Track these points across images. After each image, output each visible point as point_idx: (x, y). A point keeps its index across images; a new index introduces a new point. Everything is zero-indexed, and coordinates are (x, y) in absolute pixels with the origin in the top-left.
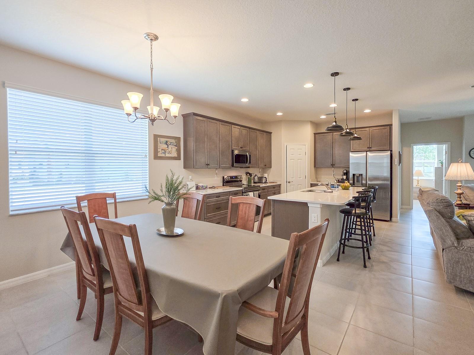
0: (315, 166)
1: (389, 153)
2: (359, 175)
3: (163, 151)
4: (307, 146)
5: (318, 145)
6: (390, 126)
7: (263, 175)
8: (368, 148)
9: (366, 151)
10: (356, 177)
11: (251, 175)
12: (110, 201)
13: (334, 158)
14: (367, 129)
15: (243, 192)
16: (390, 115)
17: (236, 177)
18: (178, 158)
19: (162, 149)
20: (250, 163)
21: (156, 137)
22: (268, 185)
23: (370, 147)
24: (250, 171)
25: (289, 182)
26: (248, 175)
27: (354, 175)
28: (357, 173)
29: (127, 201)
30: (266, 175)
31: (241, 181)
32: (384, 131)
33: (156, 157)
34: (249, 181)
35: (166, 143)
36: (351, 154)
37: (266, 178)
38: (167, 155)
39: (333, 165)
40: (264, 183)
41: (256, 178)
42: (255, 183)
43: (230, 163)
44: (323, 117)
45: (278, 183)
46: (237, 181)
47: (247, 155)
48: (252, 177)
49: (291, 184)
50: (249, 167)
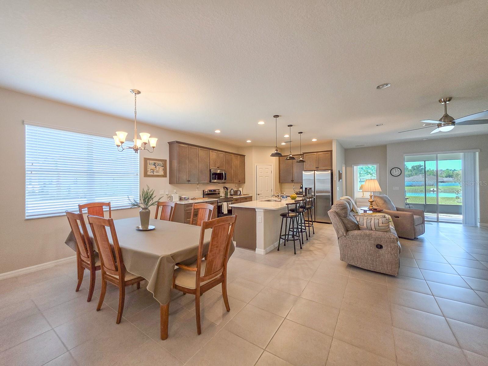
0: (279, 182)
1: (330, 172)
2: (309, 189)
3: (152, 171)
4: (272, 166)
5: (281, 165)
6: (331, 151)
7: (238, 189)
8: (316, 168)
9: (314, 170)
10: (307, 190)
11: (226, 188)
12: (105, 208)
13: (293, 176)
14: (315, 154)
15: (218, 203)
16: (330, 143)
17: (215, 191)
18: (165, 176)
19: (151, 169)
20: (225, 179)
21: (146, 160)
22: (242, 196)
23: (318, 167)
24: (227, 185)
25: (258, 195)
26: (225, 189)
27: (306, 189)
28: (308, 187)
29: (121, 209)
30: (241, 189)
31: (219, 194)
32: (327, 155)
33: (146, 175)
34: (226, 194)
35: (155, 164)
36: (303, 172)
37: (240, 191)
38: (155, 174)
39: (292, 181)
40: (239, 195)
41: (232, 191)
42: (231, 195)
43: (209, 180)
44: (283, 144)
45: (250, 195)
46: (216, 194)
47: (223, 173)
48: (229, 190)
49: (260, 196)
50: (225, 183)
